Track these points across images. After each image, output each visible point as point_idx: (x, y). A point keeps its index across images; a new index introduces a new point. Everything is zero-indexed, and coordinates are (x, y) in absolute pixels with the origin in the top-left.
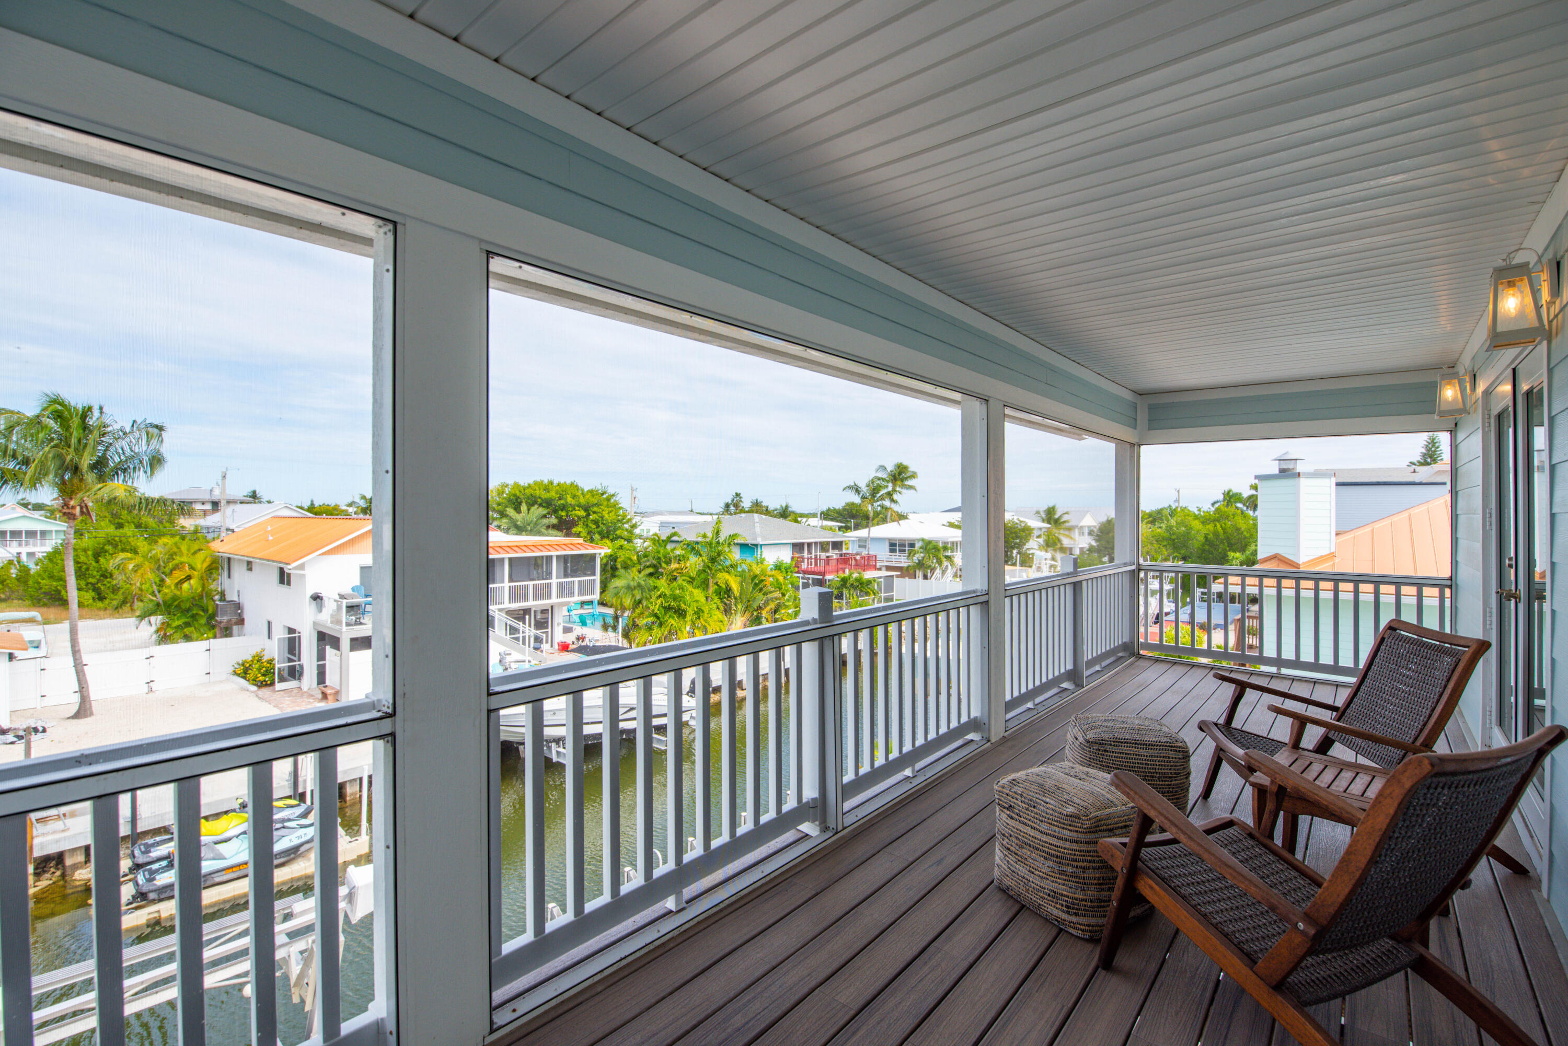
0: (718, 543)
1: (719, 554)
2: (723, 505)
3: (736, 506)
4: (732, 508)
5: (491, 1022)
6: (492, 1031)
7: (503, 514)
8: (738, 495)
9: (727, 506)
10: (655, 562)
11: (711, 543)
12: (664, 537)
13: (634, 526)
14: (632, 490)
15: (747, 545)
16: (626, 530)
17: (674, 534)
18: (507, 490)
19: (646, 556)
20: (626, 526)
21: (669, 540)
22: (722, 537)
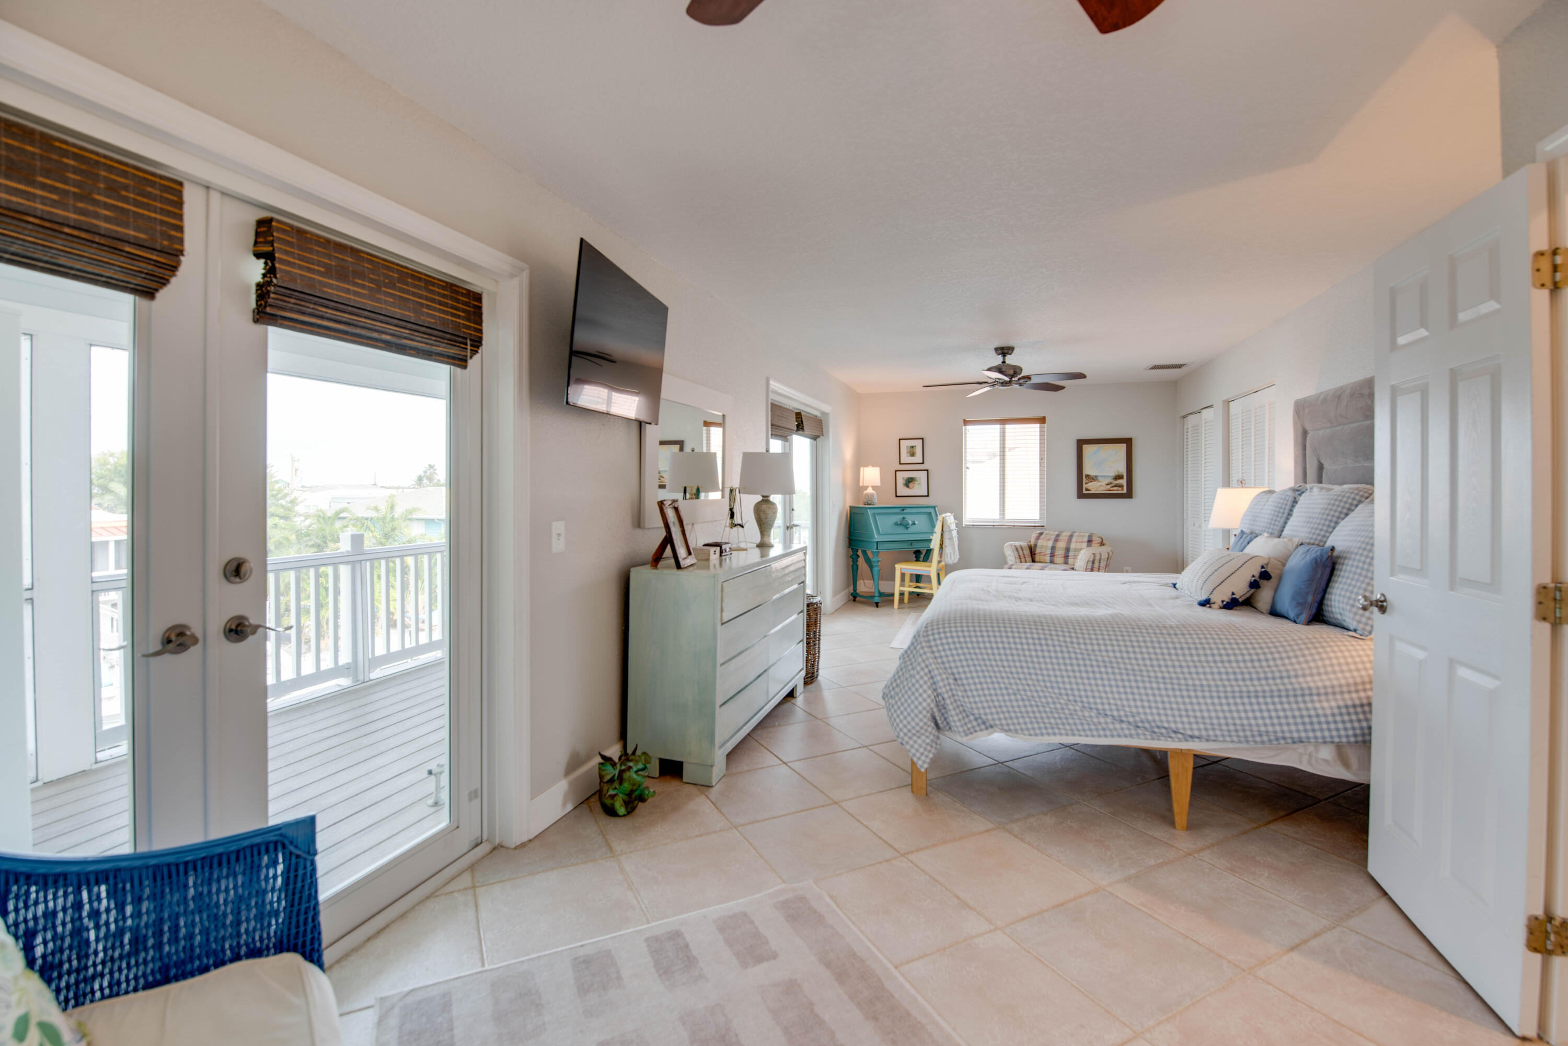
0: (393, 519)
1: (393, 529)
2: (415, 478)
3: (430, 479)
4: (425, 481)
5: (96, 758)
6: (96, 762)
7: (106, 490)
8: (431, 467)
9: (420, 479)
10: (318, 541)
11: (384, 518)
12: (330, 513)
13: (293, 502)
14: (293, 461)
15: (433, 520)
16: (282, 506)
17: (343, 511)
18: (111, 460)
19: (307, 535)
20: (283, 502)
21: (337, 516)
22: (398, 512)
